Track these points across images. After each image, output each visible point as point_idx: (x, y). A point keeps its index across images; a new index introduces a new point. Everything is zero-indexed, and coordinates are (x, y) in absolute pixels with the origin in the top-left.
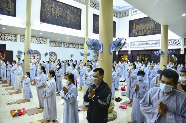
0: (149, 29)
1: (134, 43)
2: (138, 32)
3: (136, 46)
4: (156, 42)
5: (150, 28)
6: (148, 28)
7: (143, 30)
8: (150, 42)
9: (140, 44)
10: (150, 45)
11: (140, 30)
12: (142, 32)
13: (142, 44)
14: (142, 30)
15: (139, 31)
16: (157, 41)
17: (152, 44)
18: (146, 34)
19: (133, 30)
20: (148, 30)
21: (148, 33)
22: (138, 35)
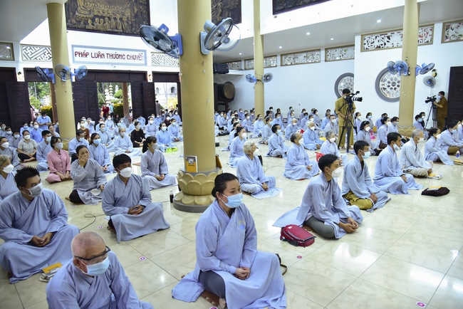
0: (121, 19)
1: (81, 50)
2: (93, 20)
3: (89, 58)
4: (137, 54)
5: (125, 19)
6: (118, 17)
7: (106, 19)
8: (126, 53)
9: (100, 55)
10: (126, 61)
11: (100, 17)
12: (104, 22)
13: (106, 56)
14: (103, 17)
15: (97, 19)
16: (140, 53)
17: (129, 57)
18: (116, 31)
19: (77, 9)
20: (119, 21)
21: (121, 31)
22: (95, 28)
